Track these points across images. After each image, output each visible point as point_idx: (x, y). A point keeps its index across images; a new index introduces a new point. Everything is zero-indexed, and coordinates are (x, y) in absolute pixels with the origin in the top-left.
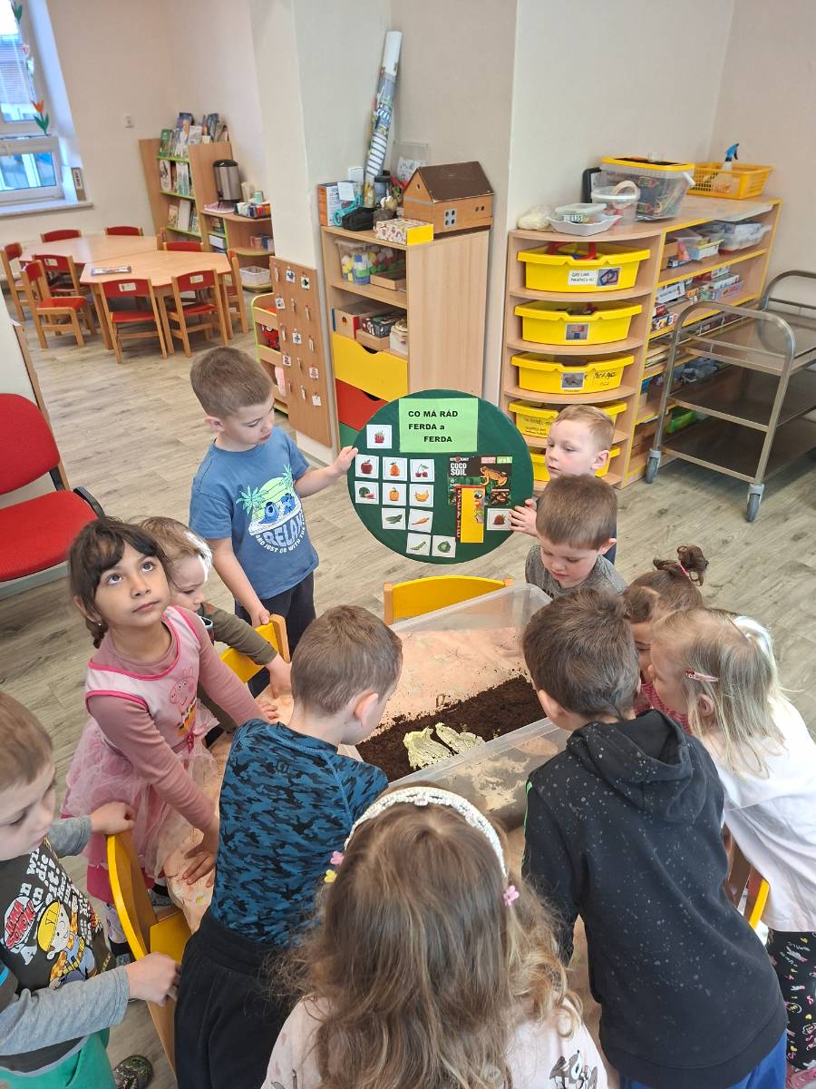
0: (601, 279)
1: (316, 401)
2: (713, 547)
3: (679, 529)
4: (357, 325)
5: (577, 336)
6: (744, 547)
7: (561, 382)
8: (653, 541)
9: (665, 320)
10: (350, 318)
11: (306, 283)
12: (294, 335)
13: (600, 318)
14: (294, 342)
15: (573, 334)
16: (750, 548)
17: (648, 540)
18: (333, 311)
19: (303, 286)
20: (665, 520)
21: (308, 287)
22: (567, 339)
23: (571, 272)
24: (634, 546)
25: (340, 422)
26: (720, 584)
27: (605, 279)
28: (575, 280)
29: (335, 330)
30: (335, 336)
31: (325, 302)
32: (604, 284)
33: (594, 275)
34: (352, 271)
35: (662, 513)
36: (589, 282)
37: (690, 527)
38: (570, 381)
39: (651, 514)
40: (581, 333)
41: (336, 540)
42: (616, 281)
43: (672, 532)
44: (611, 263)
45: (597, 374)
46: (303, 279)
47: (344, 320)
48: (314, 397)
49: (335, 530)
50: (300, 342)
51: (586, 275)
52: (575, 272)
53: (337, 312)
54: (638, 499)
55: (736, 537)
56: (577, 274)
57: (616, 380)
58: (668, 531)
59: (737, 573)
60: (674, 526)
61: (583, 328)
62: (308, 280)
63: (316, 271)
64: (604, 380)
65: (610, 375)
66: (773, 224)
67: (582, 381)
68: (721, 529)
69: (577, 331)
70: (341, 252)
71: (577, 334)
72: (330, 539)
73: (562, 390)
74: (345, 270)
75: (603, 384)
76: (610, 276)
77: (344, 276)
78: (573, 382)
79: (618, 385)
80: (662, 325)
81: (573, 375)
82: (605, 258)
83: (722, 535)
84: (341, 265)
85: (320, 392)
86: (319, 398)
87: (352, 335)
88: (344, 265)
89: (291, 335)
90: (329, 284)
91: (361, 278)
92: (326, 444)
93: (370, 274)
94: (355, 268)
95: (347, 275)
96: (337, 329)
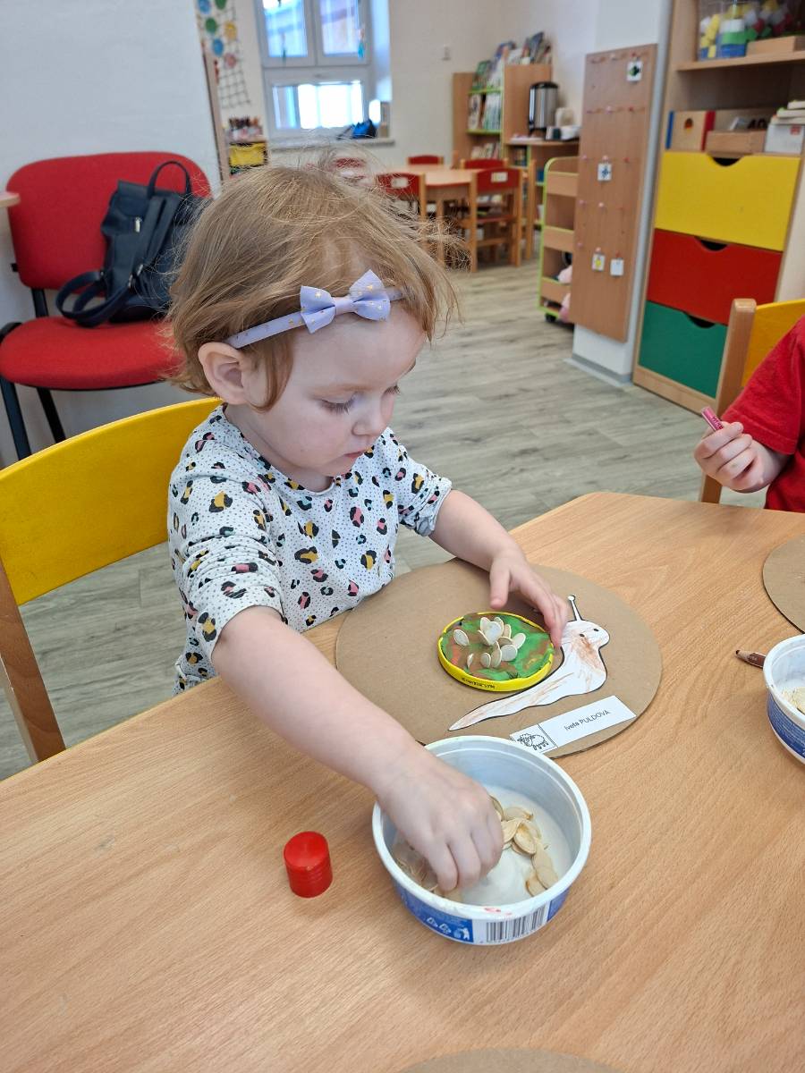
1: (617, 268)
4: (710, 124)
10: (699, 118)
11: (636, 71)
12: (601, 167)
14: (600, 177)
18: (672, 115)
19: (630, 78)
21: (638, 77)
25: (648, 300)
29: (668, 146)
30: (667, 156)
34: (717, 39)
41: (614, 459)
46: (631, 66)
47: (689, 123)
48: (614, 262)
49: (615, 447)
50: (608, 177)
53: (677, 115)
62: (639, 65)
63: (655, 46)
70: (704, 8)
72: (606, 456)
74: (704, 43)
77: (699, 54)
84: (698, 34)
85: (626, 255)
86: (622, 262)
87: (698, 145)
88: (703, 35)
89: (597, 168)
90: (673, 68)
91: (730, 46)
92: (619, 337)
93: (748, 41)
94: (721, 31)
95: (706, 51)
96: (673, 144)
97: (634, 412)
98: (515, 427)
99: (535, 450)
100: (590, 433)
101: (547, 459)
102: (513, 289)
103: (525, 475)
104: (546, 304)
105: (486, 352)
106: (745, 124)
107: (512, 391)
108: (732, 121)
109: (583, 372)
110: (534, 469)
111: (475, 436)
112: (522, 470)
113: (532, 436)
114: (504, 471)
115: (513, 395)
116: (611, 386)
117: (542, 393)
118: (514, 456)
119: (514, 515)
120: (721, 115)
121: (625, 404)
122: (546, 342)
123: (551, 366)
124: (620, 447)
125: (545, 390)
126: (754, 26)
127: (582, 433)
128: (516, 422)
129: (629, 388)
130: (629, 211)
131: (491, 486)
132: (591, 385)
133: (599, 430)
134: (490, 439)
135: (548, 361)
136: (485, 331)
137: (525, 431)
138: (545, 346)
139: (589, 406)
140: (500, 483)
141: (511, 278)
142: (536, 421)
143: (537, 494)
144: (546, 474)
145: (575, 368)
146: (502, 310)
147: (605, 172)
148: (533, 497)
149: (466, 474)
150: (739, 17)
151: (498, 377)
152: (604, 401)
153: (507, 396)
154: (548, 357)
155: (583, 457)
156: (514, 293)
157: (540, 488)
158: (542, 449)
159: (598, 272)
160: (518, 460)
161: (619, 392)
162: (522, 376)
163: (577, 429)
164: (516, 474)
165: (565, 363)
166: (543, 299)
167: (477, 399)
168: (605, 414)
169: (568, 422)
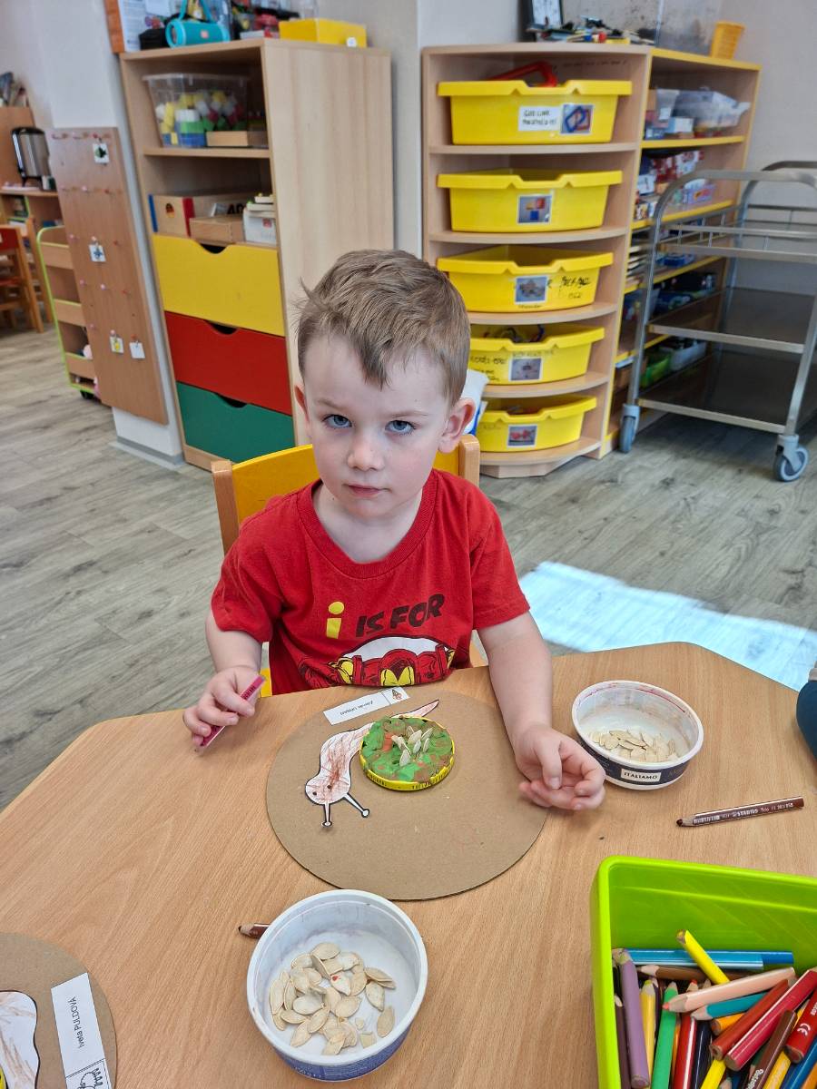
0: (566, 121)
1: (137, 351)
2: (761, 520)
3: (702, 501)
4: (190, 212)
5: (535, 217)
6: (801, 516)
7: (513, 293)
8: (672, 518)
9: (644, 207)
10: (178, 203)
11: (102, 153)
12: (93, 249)
13: (569, 185)
14: (94, 259)
15: (529, 212)
16: (810, 517)
17: (665, 517)
18: (151, 199)
19: (98, 159)
20: (677, 492)
21: (106, 159)
22: (521, 220)
23: (523, 109)
24: (649, 528)
25: (178, 381)
26: (799, 567)
27: (572, 122)
28: (528, 122)
29: (155, 229)
30: (157, 239)
31: (136, 184)
32: (571, 130)
33: (557, 114)
34: (175, 127)
35: (667, 483)
36: (549, 127)
37: (714, 497)
38: (529, 290)
39: (653, 486)
40: (541, 211)
41: (179, 557)
42: (587, 128)
43: (692, 507)
44: (582, 91)
45: (564, 279)
46: (95, 147)
47: (169, 208)
48: (132, 345)
49: (179, 541)
50: (102, 259)
51: (545, 113)
52: (530, 108)
53: (157, 199)
54: (627, 470)
55: (783, 506)
56: (532, 113)
57: (588, 293)
58: (688, 505)
59: (812, 551)
60: (693, 498)
61: (543, 202)
62: (104, 147)
63: (116, 130)
64: (574, 289)
65: (582, 282)
66: (752, 100)
67: (543, 290)
68: (757, 497)
69: (534, 206)
70: (156, 95)
71: (535, 213)
72: (169, 555)
73: (516, 306)
74: (165, 129)
75: (572, 296)
76: (579, 119)
77: (163, 140)
78: (532, 292)
79: (591, 300)
80: (643, 213)
81: (531, 282)
82: (573, 85)
83: (762, 505)
84: (156, 121)
85: (142, 336)
86: (140, 345)
87: (184, 230)
88: (161, 121)
89: (89, 250)
90: (140, 152)
91: (190, 135)
92: (161, 420)
93: (206, 131)
94: (177, 119)
95: (168, 137)
96: (159, 227)
97: (192, 496)
98: (65, 538)
99: (91, 564)
100: (151, 530)
101: (106, 572)
102: (40, 361)
103: (83, 598)
104: (77, 381)
105: (17, 445)
106: (224, 209)
107: (55, 492)
108: (211, 206)
109: (134, 457)
110: (94, 588)
111: (14, 560)
112: (79, 593)
113: (85, 546)
114: (56, 600)
115: (56, 497)
116: (165, 469)
117: (90, 488)
118: (67, 576)
119: (76, 654)
120: (198, 202)
121: (182, 488)
122: (87, 424)
123: (96, 454)
124: (184, 540)
125: (92, 484)
126: (208, 117)
127: (142, 531)
128: (64, 531)
129: (184, 469)
130: (133, 292)
131: (44, 621)
132: (144, 471)
133: (158, 524)
134: (34, 561)
135: (92, 447)
136: (11, 417)
137: (76, 541)
138: (87, 429)
139: (143, 497)
140: (54, 616)
141: (35, 347)
142: (87, 526)
143: (99, 619)
144: (107, 591)
145: (124, 453)
146: (28, 390)
147: (98, 254)
148: (97, 625)
149: (10, 614)
150: (191, 107)
151: (36, 476)
152: (159, 489)
153: (49, 499)
154: (90, 442)
155: (147, 561)
156: (40, 366)
157: (102, 612)
158: (99, 561)
159: (119, 354)
160: (73, 580)
161: (174, 475)
162: (64, 471)
163: (135, 527)
164: (72, 599)
165: (112, 448)
166: (73, 376)
167: (13, 510)
168: (162, 505)
169: (125, 520)
